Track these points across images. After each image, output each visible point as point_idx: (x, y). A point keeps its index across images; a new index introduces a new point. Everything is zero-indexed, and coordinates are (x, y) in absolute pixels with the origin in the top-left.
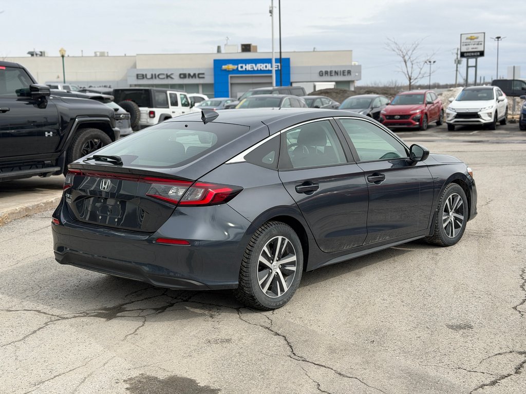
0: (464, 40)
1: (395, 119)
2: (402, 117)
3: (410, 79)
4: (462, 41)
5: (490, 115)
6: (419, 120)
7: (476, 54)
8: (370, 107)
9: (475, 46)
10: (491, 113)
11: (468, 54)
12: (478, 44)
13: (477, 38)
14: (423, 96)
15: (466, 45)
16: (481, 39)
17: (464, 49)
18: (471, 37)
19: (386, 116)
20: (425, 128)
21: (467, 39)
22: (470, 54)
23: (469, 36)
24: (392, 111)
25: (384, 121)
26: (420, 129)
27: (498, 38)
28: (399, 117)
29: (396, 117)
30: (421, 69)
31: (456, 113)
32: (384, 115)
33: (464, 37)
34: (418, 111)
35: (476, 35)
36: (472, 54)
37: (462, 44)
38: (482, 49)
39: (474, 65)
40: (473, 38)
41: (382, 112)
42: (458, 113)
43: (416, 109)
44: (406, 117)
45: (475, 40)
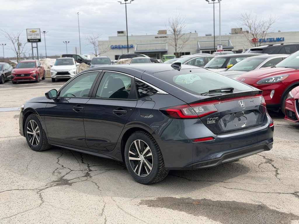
0: (29, 32)
1: (21, 76)
2: (26, 75)
3: (17, 54)
4: (28, 33)
5: (74, 73)
6: (36, 76)
7: (36, 40)
8: (2, 70)
9: (35, 36)
10: (75, 72)
11: (32, 40)
12: (37, 35)
13: (36, 31)
14: (34, 63)
15: (30, 35)
16: (38, 32)
17: (29, 38)
18: (33, 31)
19: (15, 75)
20: (39, 81)
21: (30, 32)
22: (33, 40)
23: (31, 30)
24: (19, 72)
25: (14, 78)
26: (36, 82)
27: (44, 32)
28: (24, 75)
29: (22, 75)
30: (23, 48)
31: (57, 72)
32: (13, 74)
33: (29, 31)
34: (34, 72)
35: (35, 30)
36: (34, 40)
37: (28, 35)
38: (39, 38)
39: (36, 46)
40: (34, 31)
41: (12, 72)
42: (58, 72)
43: (33, 70)
44: (28, 75)
45: (35, 33)
